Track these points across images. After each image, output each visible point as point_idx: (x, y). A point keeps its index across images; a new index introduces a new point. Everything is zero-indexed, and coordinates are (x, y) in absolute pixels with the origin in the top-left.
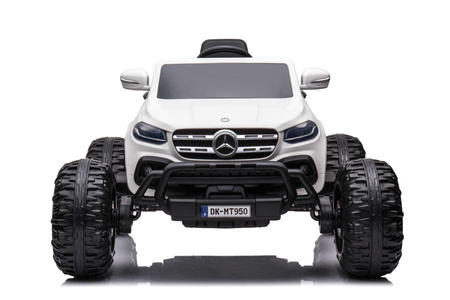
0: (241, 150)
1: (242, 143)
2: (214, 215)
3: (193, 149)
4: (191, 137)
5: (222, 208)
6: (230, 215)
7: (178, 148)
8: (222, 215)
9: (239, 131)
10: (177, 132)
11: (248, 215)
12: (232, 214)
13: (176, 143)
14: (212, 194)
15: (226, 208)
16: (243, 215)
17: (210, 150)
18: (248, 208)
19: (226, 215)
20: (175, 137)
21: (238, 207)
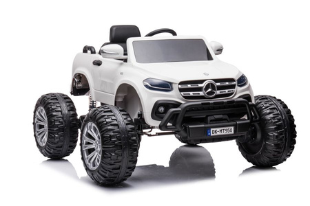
0: (218, 92)
1: (219, 88)
2: (215, 134)
3: (191, 94)
4: (189, 86)
5: (218, 129)
6: (223, 133)
7: (182, 93)
8: (218, 133)
9: (217, 81)
10: (181, 83)
11: (233, 132)
12: (224, 133)
13: (181, 90)
14: (211, 121)
15: (221, 129)
16: (230, 133)
17: (201, 93)
18: (232, 128)
19: (221, 134)
20: (180, 86)
21: (227, 128)
